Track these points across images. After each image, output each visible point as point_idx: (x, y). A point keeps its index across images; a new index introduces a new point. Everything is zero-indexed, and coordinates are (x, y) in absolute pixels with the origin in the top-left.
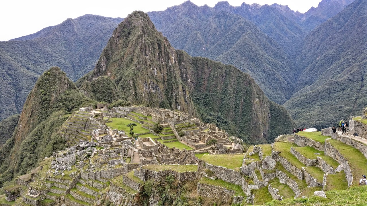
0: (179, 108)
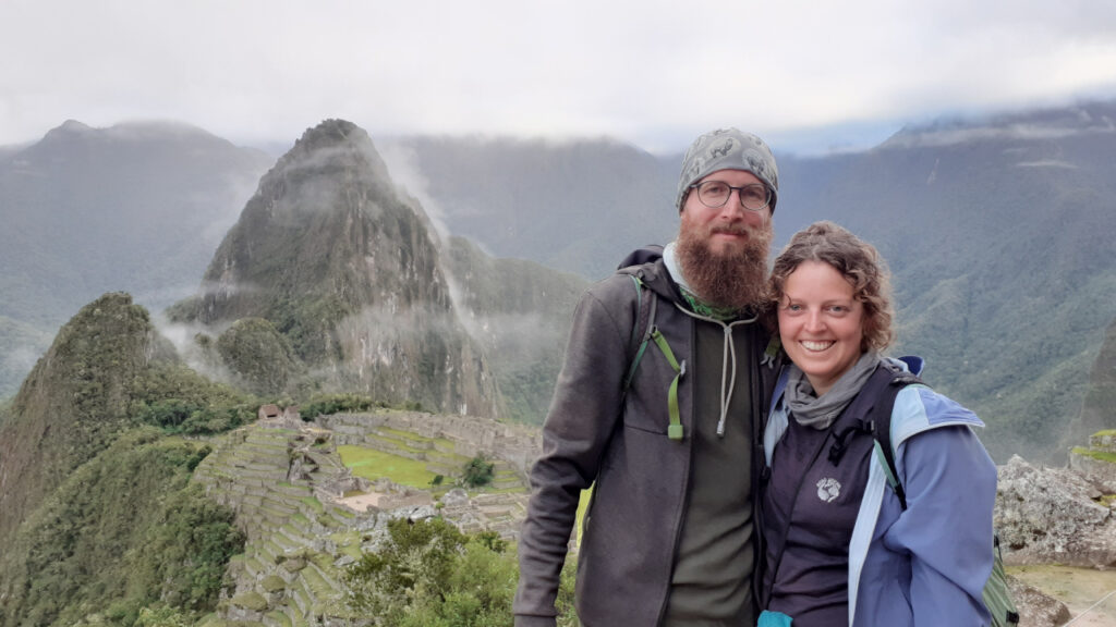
0: (464, 410)
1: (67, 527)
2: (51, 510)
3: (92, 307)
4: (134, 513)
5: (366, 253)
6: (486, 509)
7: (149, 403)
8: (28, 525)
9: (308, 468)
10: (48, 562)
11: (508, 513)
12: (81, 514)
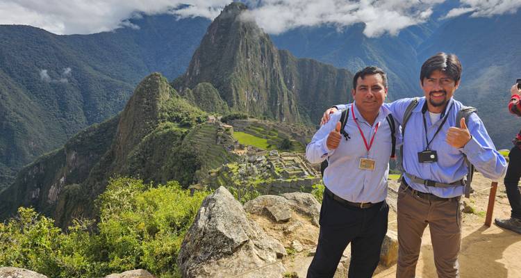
1: (142, 157)
2: (137, 151)
3: (148, 78)
4: (164, 153)
5: (248, 57)
6: (285, 158)
7: (169, 113)
8: (129, 156)
9: (223, 140)
10: (136, 169)
11: (293, 160)
12: (147, 153)
